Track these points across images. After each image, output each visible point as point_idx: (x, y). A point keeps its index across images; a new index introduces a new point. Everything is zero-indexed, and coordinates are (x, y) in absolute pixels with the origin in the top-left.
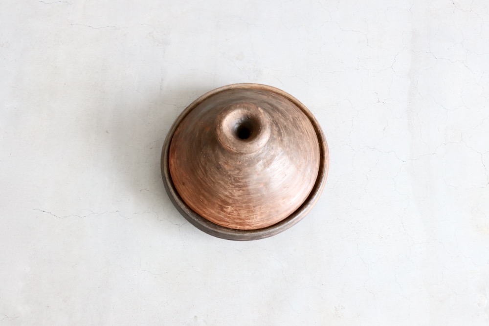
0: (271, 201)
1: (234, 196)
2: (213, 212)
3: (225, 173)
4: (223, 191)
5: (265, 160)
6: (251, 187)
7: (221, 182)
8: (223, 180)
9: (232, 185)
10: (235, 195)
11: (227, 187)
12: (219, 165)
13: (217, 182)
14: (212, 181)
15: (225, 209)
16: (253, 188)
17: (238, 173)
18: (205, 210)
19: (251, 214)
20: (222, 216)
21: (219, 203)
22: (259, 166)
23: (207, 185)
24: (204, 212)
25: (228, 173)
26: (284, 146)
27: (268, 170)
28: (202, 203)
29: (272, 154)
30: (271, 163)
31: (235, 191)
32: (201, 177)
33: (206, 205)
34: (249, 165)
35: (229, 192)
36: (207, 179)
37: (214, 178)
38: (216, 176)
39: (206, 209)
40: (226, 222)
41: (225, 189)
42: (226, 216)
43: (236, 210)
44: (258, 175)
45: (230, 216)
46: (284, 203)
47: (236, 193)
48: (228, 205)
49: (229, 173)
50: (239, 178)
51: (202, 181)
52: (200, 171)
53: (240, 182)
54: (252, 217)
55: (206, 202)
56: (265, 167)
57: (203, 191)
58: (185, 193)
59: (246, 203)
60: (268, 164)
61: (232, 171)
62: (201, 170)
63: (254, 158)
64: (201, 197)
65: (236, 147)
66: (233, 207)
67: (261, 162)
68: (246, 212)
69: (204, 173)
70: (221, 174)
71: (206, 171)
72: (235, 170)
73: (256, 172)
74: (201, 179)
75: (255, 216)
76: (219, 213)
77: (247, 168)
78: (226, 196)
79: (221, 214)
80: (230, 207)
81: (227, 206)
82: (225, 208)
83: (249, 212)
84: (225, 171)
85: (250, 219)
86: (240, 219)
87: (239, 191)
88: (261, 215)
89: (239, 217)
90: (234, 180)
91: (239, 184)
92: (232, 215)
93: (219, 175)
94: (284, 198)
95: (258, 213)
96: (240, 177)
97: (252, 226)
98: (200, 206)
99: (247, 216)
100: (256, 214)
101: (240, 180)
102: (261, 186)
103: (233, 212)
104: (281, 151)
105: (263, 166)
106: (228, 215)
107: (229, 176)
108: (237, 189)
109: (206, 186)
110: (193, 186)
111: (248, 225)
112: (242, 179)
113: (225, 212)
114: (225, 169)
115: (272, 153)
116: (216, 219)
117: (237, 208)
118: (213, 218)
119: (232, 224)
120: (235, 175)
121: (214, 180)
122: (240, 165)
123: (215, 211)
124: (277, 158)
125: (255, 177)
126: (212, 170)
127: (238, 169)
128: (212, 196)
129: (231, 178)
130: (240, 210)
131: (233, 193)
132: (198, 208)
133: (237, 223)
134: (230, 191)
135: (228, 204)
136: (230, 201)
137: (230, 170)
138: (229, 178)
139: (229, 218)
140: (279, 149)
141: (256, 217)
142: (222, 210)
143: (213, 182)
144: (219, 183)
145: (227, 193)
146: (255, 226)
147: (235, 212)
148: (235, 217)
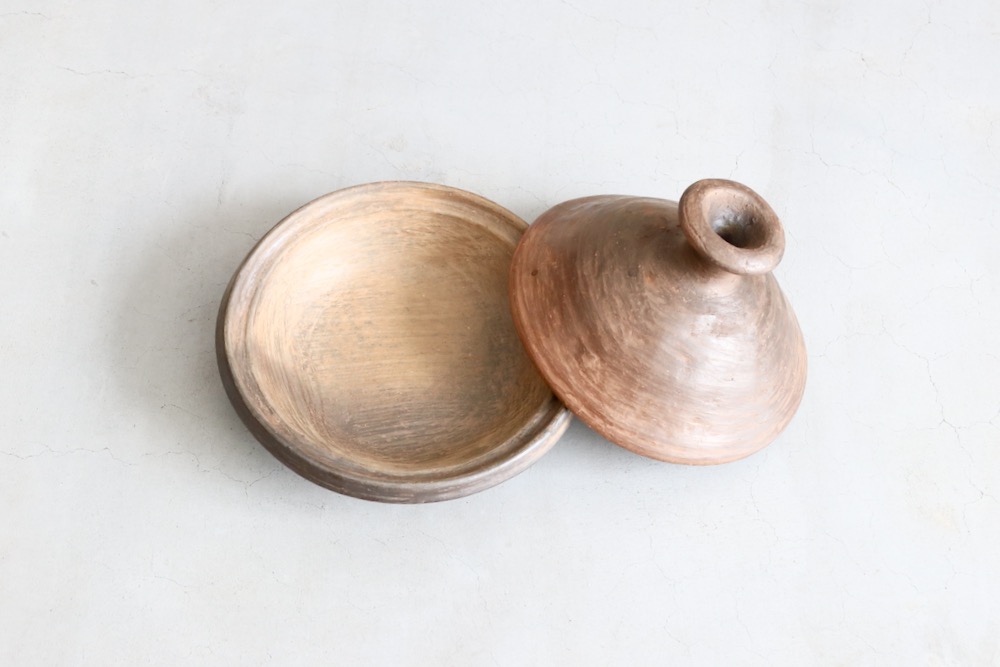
0: (676, 404)
1: (622, 341)
2: (558, 350)
3: (637, 289)
4: (609, 320)
5: (721, 321)
6: (666, 346)
7: (618, 302)
8: (624, 299)
9: (636, 318)
10: (626, 341)
11: (622, 314)
12: (637, 269)
13: (611, 296)
14: (602, 290)
15: (584, 358)
16: (667, 350)
17: (660, 304)
18: (543, 338)
19: (623, 399)
20: (568, 366)
21: (582, 338)
22: (705, 321)
23: (587, 291)
24: (539, 340)
25: (643, 291)
26: (763, 332)
27: (713, 340)
28: (547, 322)
29: (738, 323)
30: (727, 334)
31: (630, 333)
32: (585, 273)
33: (553, 329)
34: (690, 306)
35: (619, 327)
36: (594, 281)
37: (610, 286)
38: (616, 285)
39: (548, 336)
40: (568, 384)
41: (617, 316)
42: (575, 372)
43: (603, 373)
44: (693, 334)
45: (585, 376)
46: (691, 428)
47: (630, 340)
48: (597, 352)
49: (646, 294)
50: (656, 314)
51: (580, 281)
52: (589, 262)
53: (653, 322)
54: (622, 406)
55: (557, 323)
56: (712, 332)
57: (567, 301)
58: (525, 291)
59: (633, 371)
60: (720, 331)
61: (654, 294)
62: (594, 263)
63: (706, 302)
64: (555, 312)
65: (709, 238)
66: (602, 360)
67: (712, 318)
68: (619, 388)
69: (596, 270)
70: (628, 286)
71: (601, 268)
72: (660, 295)
73: (693, 326)
74: (583, 275)
75: (628, 409)
76: (567, 358)
77: (683, 308)
78: (608, 332)
79: (568, 363)
80: (597, 358)
81: (592, 354)
82: (588, 353)
83: (623, 392)
84: (639, 286)
85: (614, 408)
86: (598, 396)
87: (639, 337)
88: (638, 417)
89: (598, 390)
90: (646, 311)
91: (649, 325)
92: (588, 376)
93: (623, 286)
94: (698, 419)
95: (637, 407)
96: (660, 313)
97: (608, 426)
98: (539, 326)
99: (615, 397)
100: (632, 407)
101: (655, 319)
102: (682, 359)
103: (594, 372)
104: (754, 334)
105: (710, 328)
106: (581, 373)
107: (643, 299)
108: (638, 331)
109: (583, 293)
110: (552, 284)
111: (602, 417)
112: (662, 319)
113: (580, 362)
114: (642, 282)
115: (740, 322)
116: (552, 367)
117: (609, 369)
118: (548, 361)
119: (576, 395)
120: (654, 304)
121: (605, 290)
122: (674, 294)
123: (562, 351)
124: (740, 335)
125: (685, 334)
126: (617, 270)
127: (667, 298)
128: (581, 317)
129: (643, 303)
130: (611, 376)
131: (624, 333)
132: (533, 327)
133: (584, 400)
134: (623, 328)
135: (599, 349)
136: (607, 347)
137: (651, 291)
138: (639, 303)
139: (580, 378)
140: (752, 328)
141: (628, 413)
142: (578, 358)
143: (603, 294)
144: (614, 300)
145: (613, 328)
146: (613, 431)
147: (598, 374)
148: (592, 384)
